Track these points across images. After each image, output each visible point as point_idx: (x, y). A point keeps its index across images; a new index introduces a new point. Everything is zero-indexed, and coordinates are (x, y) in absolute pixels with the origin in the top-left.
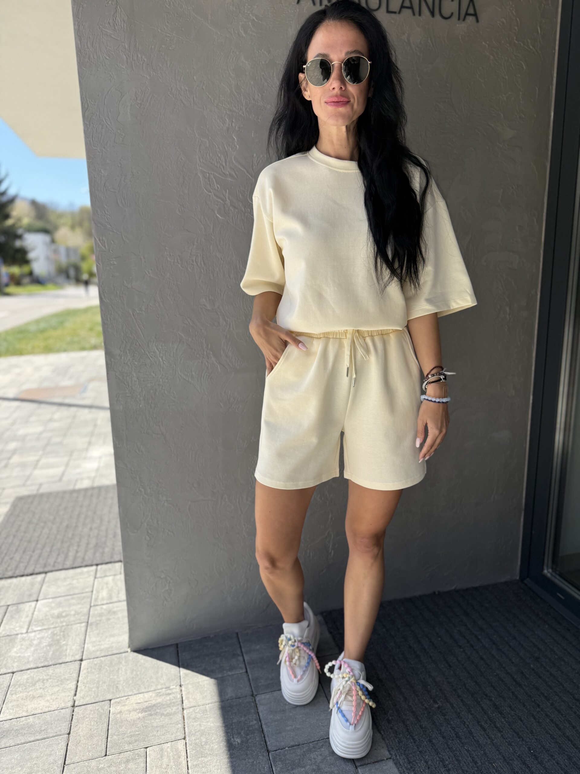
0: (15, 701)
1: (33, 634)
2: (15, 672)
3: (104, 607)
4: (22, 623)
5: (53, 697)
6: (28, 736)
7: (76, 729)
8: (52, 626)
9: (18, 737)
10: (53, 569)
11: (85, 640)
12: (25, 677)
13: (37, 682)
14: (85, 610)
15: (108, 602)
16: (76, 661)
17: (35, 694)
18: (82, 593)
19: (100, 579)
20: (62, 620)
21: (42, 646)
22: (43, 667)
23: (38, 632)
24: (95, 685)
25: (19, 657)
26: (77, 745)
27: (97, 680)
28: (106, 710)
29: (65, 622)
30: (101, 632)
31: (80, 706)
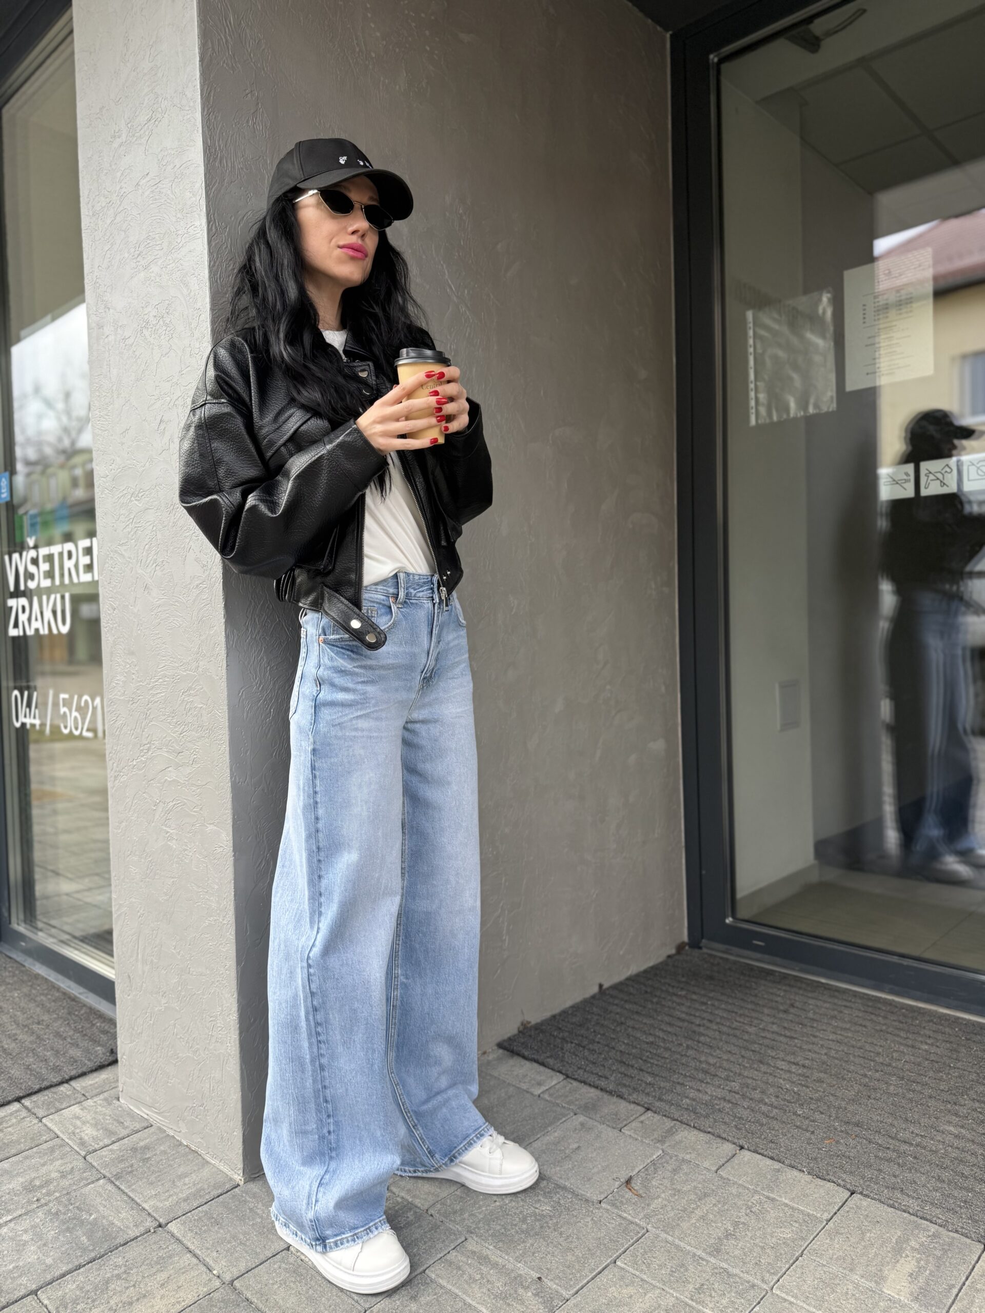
2: (38, 1290)
3: (115, 1147)
5: (171, 1287)
8: (34, 1206)
11: (133, 1200)
12: (71, 1287)
13: (107, 1282)
14: (80, 1164)
15: (113, 1139)
16: (150, 1231)
17: (124, 1298)
18: (39, 1144)
19: (52, 1117)
20: (44, 1191)
21: (49, 1236)
22: (91, 1262)
24: (234, 1243)
25: (17, 1268)
27: (228, 1236)
29: (54, 1192)
30: (152, 1178)
31: (237, 1278)
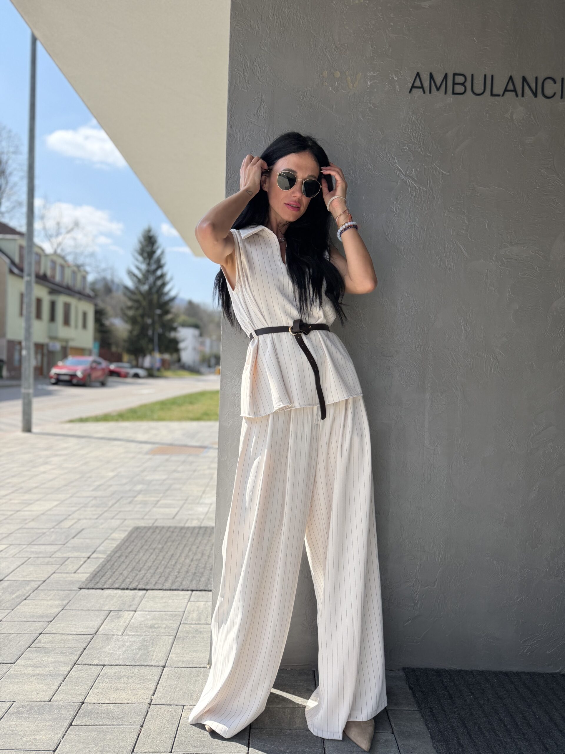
0: (101, 688)
1: (127, 637)
2: (106, 665)
3: (192, 626)
4: (119, 627)
5: (134, 692)
6: (106, 720)
7: (148, 723)
8: (144, 634)
9: (97, 719)
10: (154, 588)
11: (170, 651)
12: (114, 671)
13: (123, 677)
14: (175, 626)
15: (197, 623)
16: (159, 666)
17: (119, 686)
18: (174, 611)
19: (192, 602)
20: (154, 630)
21: (133, 648)
22: (130, 666)
23: (132, 636)
24: (172, 690)
25: (112, 653)
26: (147, 737)
27: (175, 686)
28: (179, 713)
29: (156, 632)
30: (186, 646)
31: (155, 705)
